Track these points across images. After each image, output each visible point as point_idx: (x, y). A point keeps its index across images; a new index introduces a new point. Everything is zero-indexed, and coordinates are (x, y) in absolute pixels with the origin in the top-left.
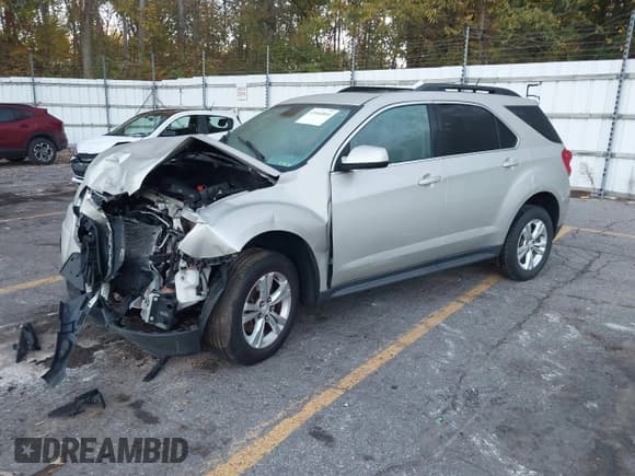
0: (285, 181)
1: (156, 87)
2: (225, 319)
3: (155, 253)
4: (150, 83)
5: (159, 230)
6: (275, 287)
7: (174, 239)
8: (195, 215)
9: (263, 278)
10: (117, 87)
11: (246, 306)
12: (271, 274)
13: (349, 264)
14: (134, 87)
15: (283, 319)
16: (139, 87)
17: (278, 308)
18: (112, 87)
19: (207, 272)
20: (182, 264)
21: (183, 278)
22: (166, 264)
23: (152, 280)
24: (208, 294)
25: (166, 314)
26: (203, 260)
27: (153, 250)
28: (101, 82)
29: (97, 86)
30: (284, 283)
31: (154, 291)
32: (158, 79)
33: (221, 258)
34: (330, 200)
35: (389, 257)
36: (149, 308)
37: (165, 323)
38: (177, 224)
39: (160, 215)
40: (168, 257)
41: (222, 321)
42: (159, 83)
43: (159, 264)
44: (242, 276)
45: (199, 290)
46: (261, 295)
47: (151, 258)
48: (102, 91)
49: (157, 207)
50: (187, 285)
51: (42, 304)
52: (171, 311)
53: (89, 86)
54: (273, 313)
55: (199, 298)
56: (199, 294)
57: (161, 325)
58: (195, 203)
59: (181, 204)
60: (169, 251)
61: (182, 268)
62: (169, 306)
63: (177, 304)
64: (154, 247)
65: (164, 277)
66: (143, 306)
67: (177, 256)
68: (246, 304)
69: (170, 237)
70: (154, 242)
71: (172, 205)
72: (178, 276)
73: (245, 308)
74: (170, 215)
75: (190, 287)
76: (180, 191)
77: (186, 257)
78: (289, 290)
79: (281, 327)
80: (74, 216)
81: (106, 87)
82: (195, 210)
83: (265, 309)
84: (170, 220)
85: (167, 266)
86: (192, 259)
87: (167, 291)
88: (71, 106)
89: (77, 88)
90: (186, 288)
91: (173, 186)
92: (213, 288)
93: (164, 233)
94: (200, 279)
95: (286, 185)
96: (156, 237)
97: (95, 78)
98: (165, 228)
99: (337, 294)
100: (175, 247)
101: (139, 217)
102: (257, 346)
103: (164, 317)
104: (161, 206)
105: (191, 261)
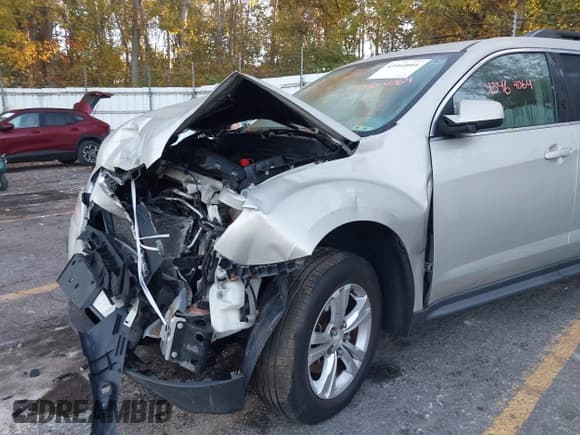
0: (368, 149)
1: (196, 93)
2: (284, 360)
3: (183, 255)
4: (190, 90)
5: (188, 223)
6: (352, 305)
7: (208, 234)
8: (240, 198)
9: (336, 294)
10: (160, 94)
11: (314, 338)
12: (347, 287)
13: (454, 270)
14: (175, 93)
15: (360, 351)
16: (180, 93)
17: (353, 336)
18: (156, 93)
19: (256, 284)
20: (220, 273)
21: (220, 295)
22: (198, 271)
23: (176, 294)
24: (258, 318)
25: (195, 349)
26: (252, 267)
27: (181, 251)
28: (146, 89)
29: (143, 93)
30: (362, 300)
31: (178, 314)
32: (198, 85)
33: (280, 265)
34: (431, 176)
35: (505, 261)
36: (170, 339)
37: (193, 362)
38: (213, 213)
39: (191, 202)
40: (200, 260)
41: (279, 362)
42: (198, 89)
43: (188, 271)
44: (309, 291)
45: (244, 312)
46: (333, 318)
47: (176, 262)
48: (147, 98)
49: (185, 191)
50: (226, 305)
51: (52, 314)
52: (202, 344)
53: (135, 94)
54: (348, 344)
55: (244, 325)
56: (243, 319)
57: (187, 365)
58: (239, 182)
59: (219, 185)
60: (202, 252)
61: (219, 280)
62: (199, 338)
63: (211, 333)
64: (182, 245)
65: (194, 290)
66: (163, 334)
67: (212, 259)
68: (314, 334)
69: (204, 232)
70: (182, 240)
71: (207, 187)
72: (214, 290)
73: (313, 341)
74: (204, 199)
75: (231, 308)
76: (218, 166)
77: (225, 263)
78: (369, 309)
79: (358, 363)
80: (83, 205)
81: (151, 94)
82: (238, 191)
83: (338, 340)
84: (203, 207)
85: (198, 274)
86: (235, 266)
87: (197, 312)
88: (120, 113)
89: (125, 97)
90: (225, 310)
91: (208, 159)
92: (265, 309)
93: (195, 227)
94: (246, 296)
95: (368, 155)
96: (184, 232)
97: (141, 86)
98: (197, 219)
99: (437, 313)
100: (209, 247)
101: (163, 205)
102: (327, 396)
103: (191, 353)
104: (191, 188)
105: (233, 269)
